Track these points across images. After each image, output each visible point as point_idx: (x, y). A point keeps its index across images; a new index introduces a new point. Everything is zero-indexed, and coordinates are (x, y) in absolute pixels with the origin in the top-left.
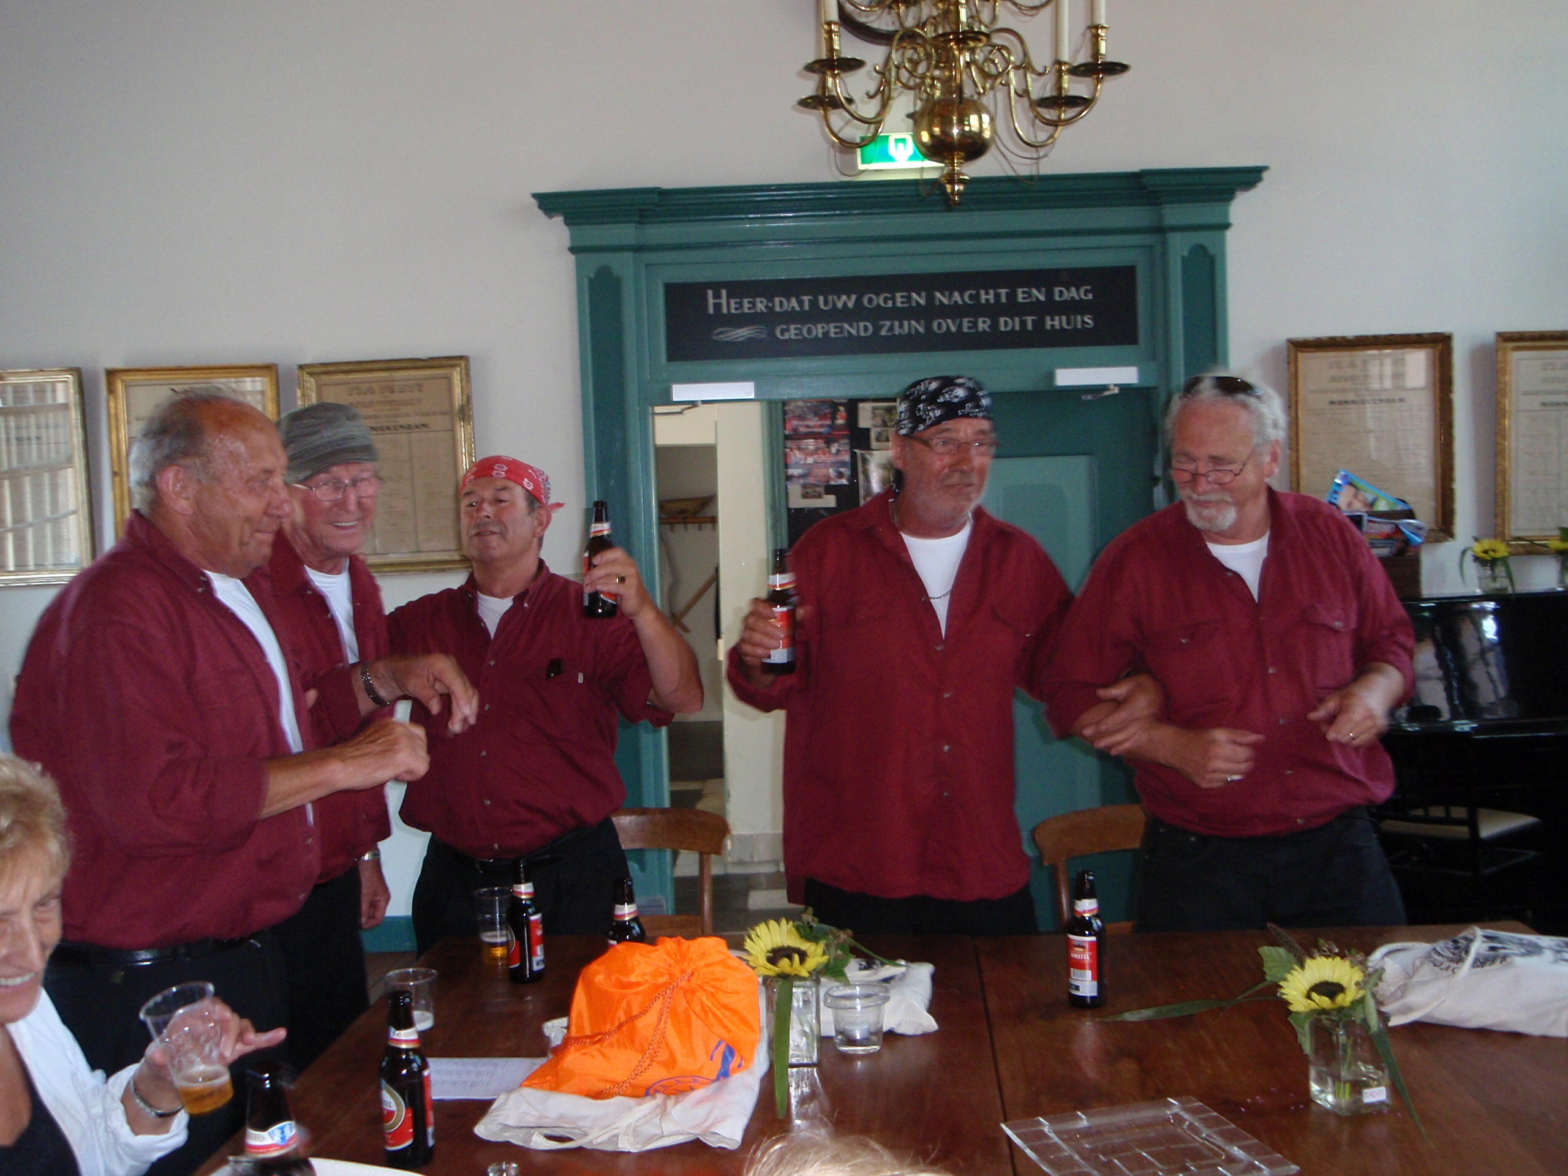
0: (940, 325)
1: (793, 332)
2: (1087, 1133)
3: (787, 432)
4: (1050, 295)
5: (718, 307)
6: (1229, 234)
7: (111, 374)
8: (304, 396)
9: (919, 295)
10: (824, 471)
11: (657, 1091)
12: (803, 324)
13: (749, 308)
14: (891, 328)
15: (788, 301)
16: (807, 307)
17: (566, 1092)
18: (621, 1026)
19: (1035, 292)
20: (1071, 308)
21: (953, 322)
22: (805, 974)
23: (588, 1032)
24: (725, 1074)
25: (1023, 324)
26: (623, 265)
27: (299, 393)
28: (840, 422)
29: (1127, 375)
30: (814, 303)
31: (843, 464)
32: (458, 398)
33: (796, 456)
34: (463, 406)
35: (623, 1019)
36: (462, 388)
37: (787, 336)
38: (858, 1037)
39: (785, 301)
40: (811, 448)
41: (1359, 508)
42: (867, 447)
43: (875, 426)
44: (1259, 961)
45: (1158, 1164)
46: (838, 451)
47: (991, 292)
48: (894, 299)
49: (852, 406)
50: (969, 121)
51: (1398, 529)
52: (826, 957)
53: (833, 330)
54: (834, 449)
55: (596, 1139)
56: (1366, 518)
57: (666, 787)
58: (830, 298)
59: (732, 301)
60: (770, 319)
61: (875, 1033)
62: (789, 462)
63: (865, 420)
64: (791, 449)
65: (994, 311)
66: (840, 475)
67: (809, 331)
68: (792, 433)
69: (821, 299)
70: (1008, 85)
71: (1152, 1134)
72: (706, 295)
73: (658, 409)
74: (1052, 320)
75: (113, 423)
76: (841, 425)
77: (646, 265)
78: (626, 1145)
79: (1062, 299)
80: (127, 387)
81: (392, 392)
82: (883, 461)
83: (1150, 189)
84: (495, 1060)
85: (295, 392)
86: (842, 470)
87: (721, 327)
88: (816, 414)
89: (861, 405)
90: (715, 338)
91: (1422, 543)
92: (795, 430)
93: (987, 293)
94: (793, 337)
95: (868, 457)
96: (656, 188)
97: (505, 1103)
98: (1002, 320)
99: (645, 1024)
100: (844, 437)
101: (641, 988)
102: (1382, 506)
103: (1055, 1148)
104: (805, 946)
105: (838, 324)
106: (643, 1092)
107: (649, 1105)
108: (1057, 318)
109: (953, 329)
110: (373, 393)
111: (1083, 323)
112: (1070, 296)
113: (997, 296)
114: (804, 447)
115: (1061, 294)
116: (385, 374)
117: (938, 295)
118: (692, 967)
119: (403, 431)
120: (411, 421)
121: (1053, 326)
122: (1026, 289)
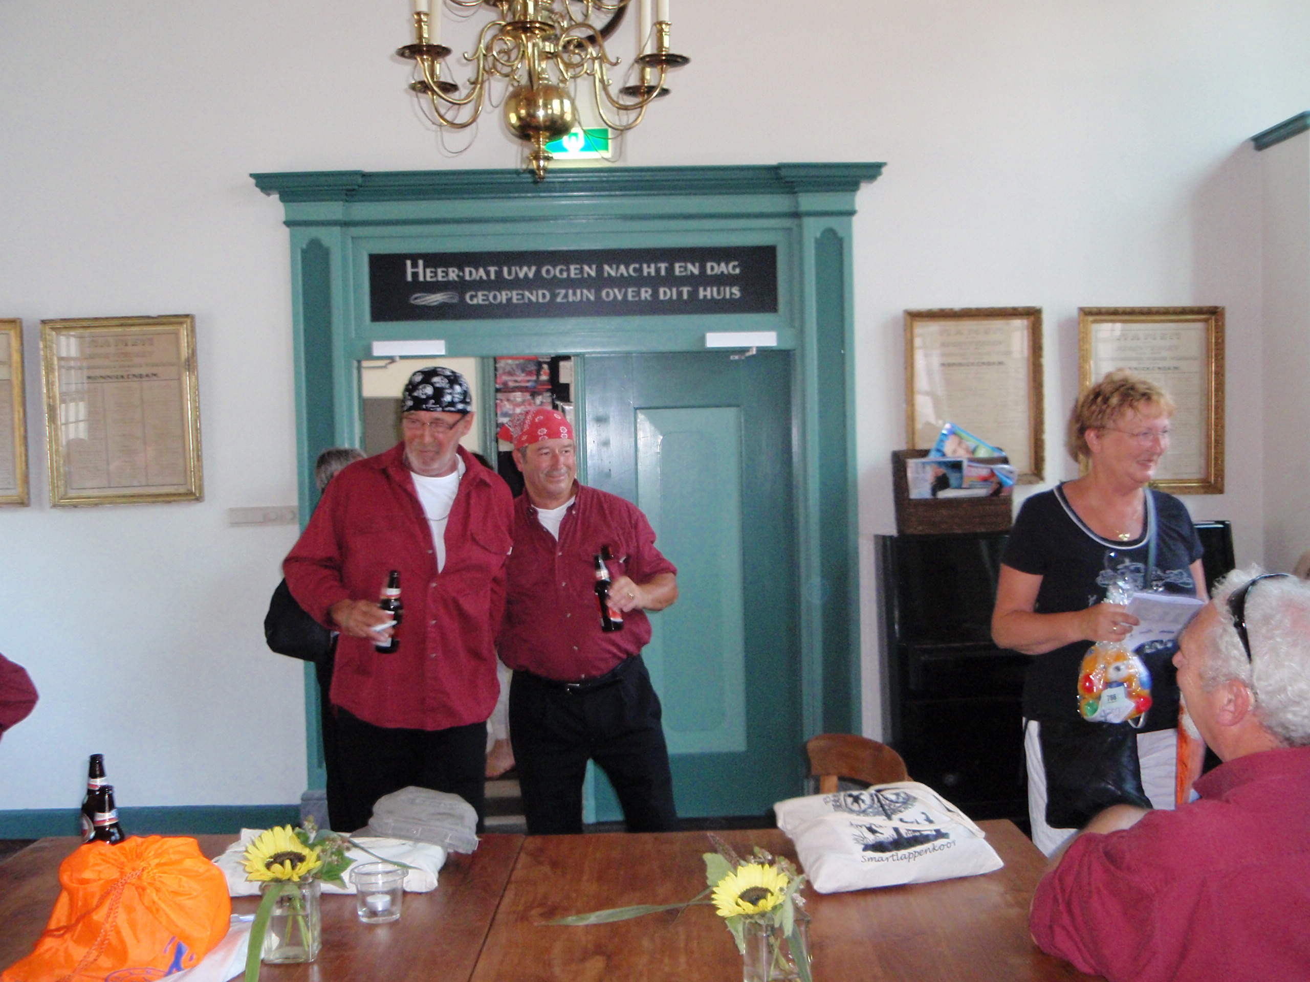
0: (608, 294)
1: (481, 297)
3: (498, 386)
4: (703, 268)
5: (415, 275)
6: (855, 219)
8: (46, 347)
9: (590, 268)
12: (490, 291)
13: (443, 277)
14: (566, 296)
15: (477, 271)
16: (493, 277)
18: (78, 920)
19: (690, 266)
20: (721, 280)
21: (620, 292)
25: (680, 294)
26: (330, 237)
27: (41, 345)
28: (544, 378)
29: (767, 339)
30: (499, 274)
32: (185, 353)
33: (507, 407)
34: (188, 358)
35: (82, 912)
36: (188, 342)
37: (475, 301)
39: (474, 271)
40: (519, 400)
41: (961, 455)
42: (566, 399)
43: (574, 382)
44: (703, 867)
47: (653, 266)
48: (568, 270)
49: (554, 363)
50: (551, 105)
51: (993, 474)
52: (320, 863)
53: (515, 297)
54: (539, 400)
56: (965, 464)
58: (513, 268)
59: (428, 270)
60: (462, 286)
62: (498, 411)
63: (565, 377)
64: (501, 400)
65: (654, 282)
67: (495, 297)
68: (502, 387)
69: (505, 270)
70: (592, 75)
72: (405, 265)
73: (363, 364)
74: (705, 290)
76: (544, 381)
77: (353, 238)
79: (714, 273)
81: (126, 345)
83: (788, 179)
85: (38, 344)
87: (418, 293)
88: (523, 371)
89: (562, 363)
90: (412, 302)
91: (1013, 485)
92: (505, 384)
93: (649, 267)
94: (481, 302)
95: (566, 407)
96: (359, 171)
98: (661, 290)
99: (99, 916)
100: (547, 390)
101: (96, 884)
102: (982, 453)
104: (305, 851)
105: (520, 292)
108: (709, 289)
109: (620, 297)
110: (109, 346)
111: (731, 294)
112: (721, 270)
113: (658, 270)
114: (512, 398)
115: (712, 268)
116: (120, 329)
117: (606, 267)
118: (143, 864)
119: (135, 379)
120: (143, 371)
121: (705, 296)
122: (683, 264)
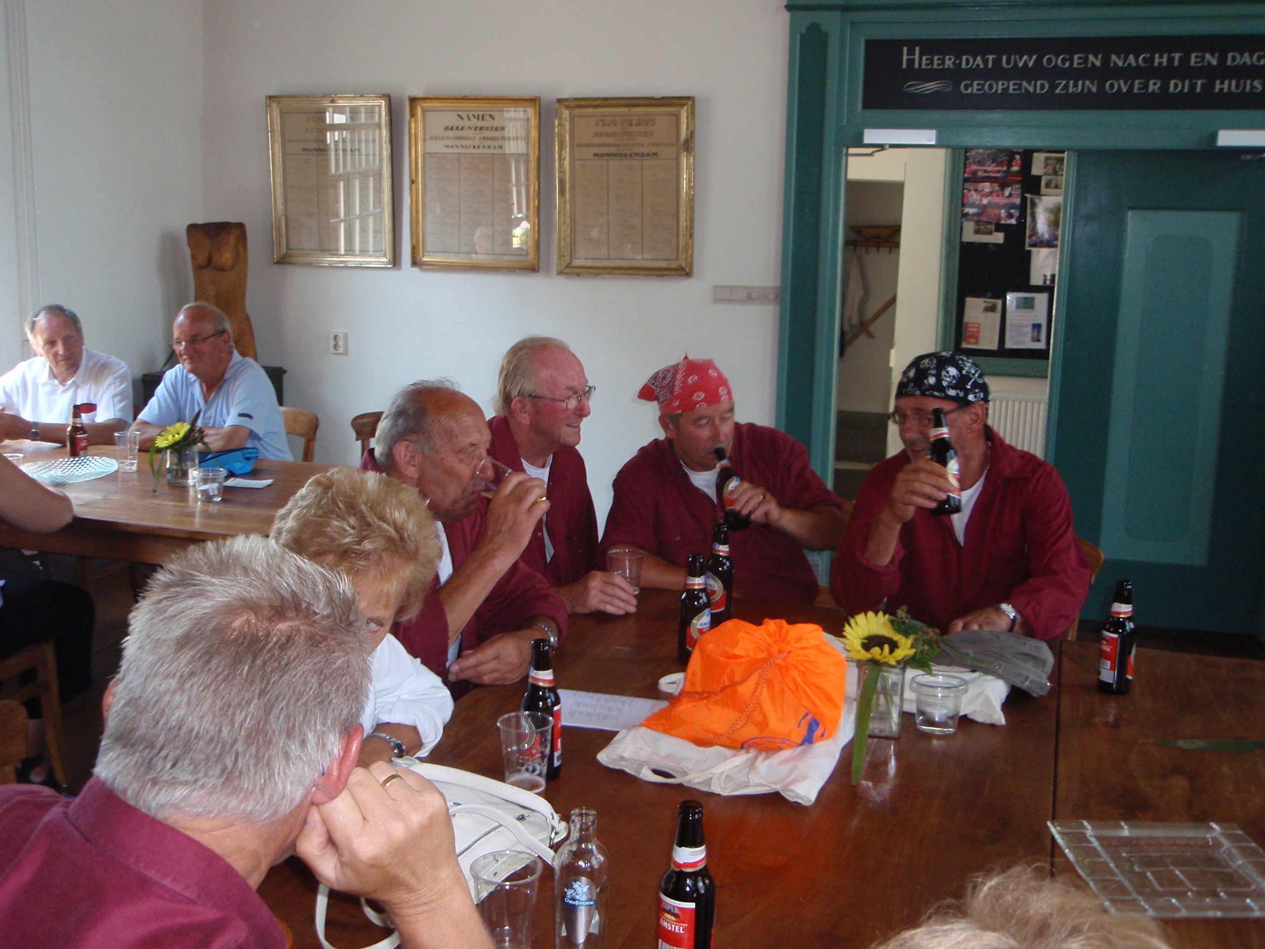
0: (1112, 85)
1: (975, 87)
2: (1126, 842)
3: (966, 175)
4: (1223, 59)
5: (911, 62)
7: (413, 100)
8: (560, 124)
9: (1096, 57)
10: (996, 211)
11: (750, 746)
12: (986, 80)
13: (939, 65)
14: (1066, 87)
16: (990, 65)
17: (675, 736)
18: (723, 690)
19: (1208, 56)
20: (1242, 72)
21: (1125, 83)
22: (893, 663)
23: (699, 690)
24: (809, 740)
25: (1193, 87)
26: (831, 23)
27: (556, 123)
28: (1015, 168)
30: (997, 62)
31: (1013, 206)
32: (684, 133)
33: (974, 197)
34: (687, 139)
35: (727, 683)
36: (687, 124)
37: (970, 91)
38: (937, 719)
39: (971, 59)
40: (987, 190)
42: (1037, 192)
43: (1046, 174)
45: (1188, 883)
46: (1010, 195)
47: (1166, 55)
48: (1071, 60)
49: (1027, 155)
52: (913, 651)
53: (1011, 88)
54: (1007, 192)
55: (694, 779)
57: (831, 465)
58: (1013, 57)
59: (924, 58)
60: (957, 75)
61: (952, 718)
62: (965, 201)
63: (1038, 168)
64: (969, 190)
65: (1164, 74)
66: (1010, 216)
67: (991, 87)
68: (970, 176)
69: (1004, 58)
71: (1189, 854)
72: (901, 51)
73: (852, 151)
74: (1222, 83)
75: (413, 141)
76: (1016, 172)
77: (852, 23)
78: (716, 788)
79: (1235, 64)
80: (424, 111)
81: (631, 125)
82: (1051, 206)
84: (624, 698)
85: (553, 121)
86: (1012, 211)
87: (913, 80)
88: (994, 161)
89: (1035, 155)
90: (906, 90)
92: (974, 174)
93: (1161, 57)
94: (975, 91)
95: (1037, 201)
97: (624, 738)
98: (1172, 82)
99: (745, 690)
100: (1017, 182)
101: (743, 660)
103: (1094, 852)
104: (897, 637)
105: (1018, 82)
106: (740, 745)
107: (742, 758)
108: (1227, 82)
109: (1124, 89)
110: (615, 125)
111: (1252, 87)
112: (1243, 61)
113: (1171, 60)
114: (980, 189)
115: (1234, 59)
116: (626, 110)
117: (1114, 57)
118: (789, 648)
119: (637, 158)
120: (645, 150)
121: (1221, 89)
122: (1200, 54)
